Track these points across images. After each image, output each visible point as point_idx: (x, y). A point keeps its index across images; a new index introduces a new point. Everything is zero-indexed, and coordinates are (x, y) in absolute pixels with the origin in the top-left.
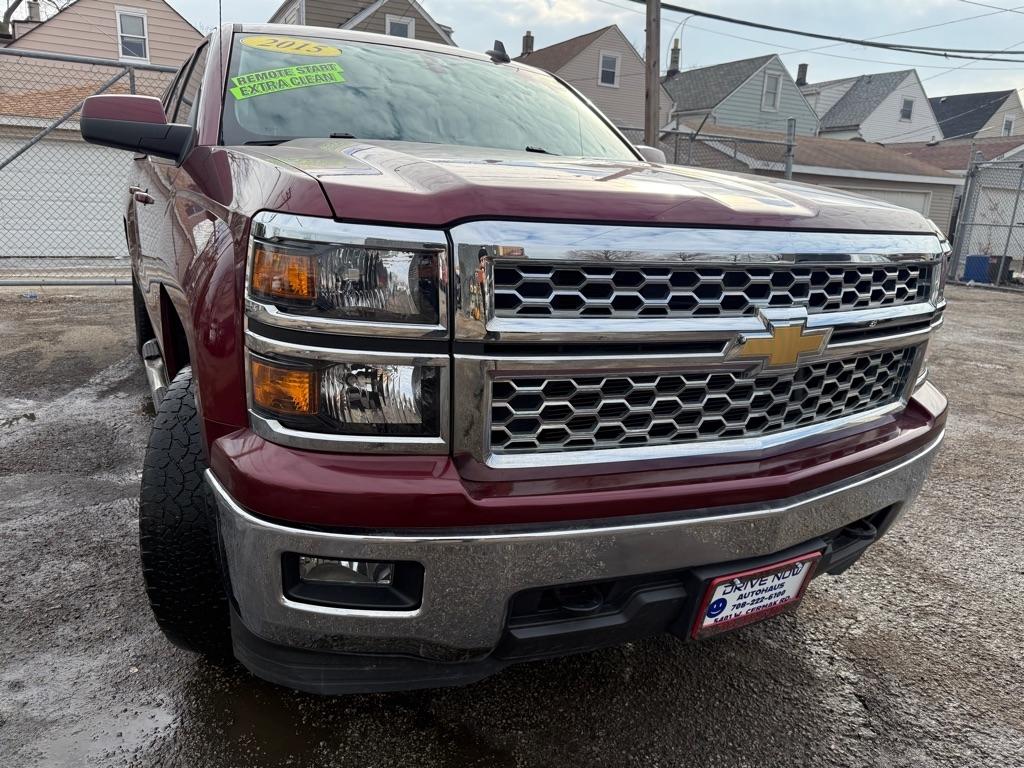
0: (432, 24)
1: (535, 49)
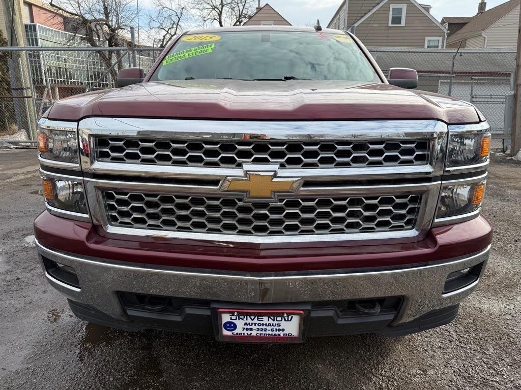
0: (416, 5)
1: (487, 9)
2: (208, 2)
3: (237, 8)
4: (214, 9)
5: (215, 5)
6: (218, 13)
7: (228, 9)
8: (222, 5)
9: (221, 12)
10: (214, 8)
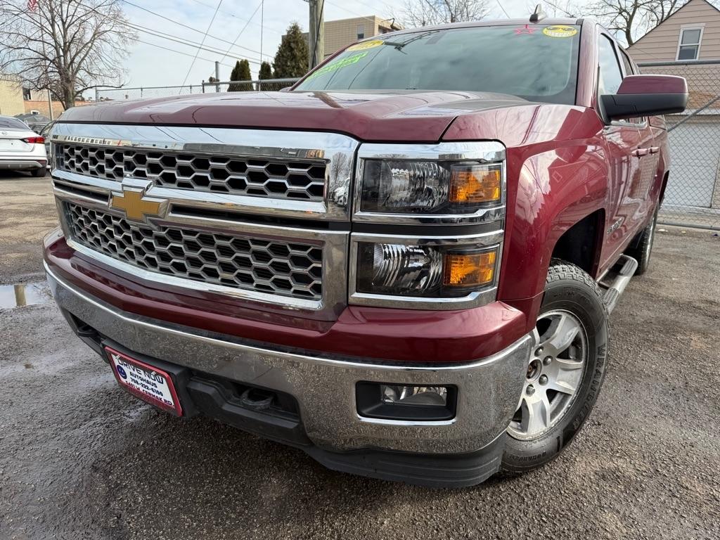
2: (613, 3)
3: (661, 8)
4: (620, 13)
5: (623, 7)
6: (626, 19)
7: (645, 11)
8: (636, 6)
9: (631, 17)
10: (621, 11)
